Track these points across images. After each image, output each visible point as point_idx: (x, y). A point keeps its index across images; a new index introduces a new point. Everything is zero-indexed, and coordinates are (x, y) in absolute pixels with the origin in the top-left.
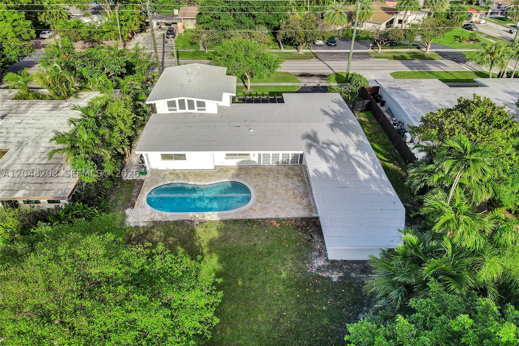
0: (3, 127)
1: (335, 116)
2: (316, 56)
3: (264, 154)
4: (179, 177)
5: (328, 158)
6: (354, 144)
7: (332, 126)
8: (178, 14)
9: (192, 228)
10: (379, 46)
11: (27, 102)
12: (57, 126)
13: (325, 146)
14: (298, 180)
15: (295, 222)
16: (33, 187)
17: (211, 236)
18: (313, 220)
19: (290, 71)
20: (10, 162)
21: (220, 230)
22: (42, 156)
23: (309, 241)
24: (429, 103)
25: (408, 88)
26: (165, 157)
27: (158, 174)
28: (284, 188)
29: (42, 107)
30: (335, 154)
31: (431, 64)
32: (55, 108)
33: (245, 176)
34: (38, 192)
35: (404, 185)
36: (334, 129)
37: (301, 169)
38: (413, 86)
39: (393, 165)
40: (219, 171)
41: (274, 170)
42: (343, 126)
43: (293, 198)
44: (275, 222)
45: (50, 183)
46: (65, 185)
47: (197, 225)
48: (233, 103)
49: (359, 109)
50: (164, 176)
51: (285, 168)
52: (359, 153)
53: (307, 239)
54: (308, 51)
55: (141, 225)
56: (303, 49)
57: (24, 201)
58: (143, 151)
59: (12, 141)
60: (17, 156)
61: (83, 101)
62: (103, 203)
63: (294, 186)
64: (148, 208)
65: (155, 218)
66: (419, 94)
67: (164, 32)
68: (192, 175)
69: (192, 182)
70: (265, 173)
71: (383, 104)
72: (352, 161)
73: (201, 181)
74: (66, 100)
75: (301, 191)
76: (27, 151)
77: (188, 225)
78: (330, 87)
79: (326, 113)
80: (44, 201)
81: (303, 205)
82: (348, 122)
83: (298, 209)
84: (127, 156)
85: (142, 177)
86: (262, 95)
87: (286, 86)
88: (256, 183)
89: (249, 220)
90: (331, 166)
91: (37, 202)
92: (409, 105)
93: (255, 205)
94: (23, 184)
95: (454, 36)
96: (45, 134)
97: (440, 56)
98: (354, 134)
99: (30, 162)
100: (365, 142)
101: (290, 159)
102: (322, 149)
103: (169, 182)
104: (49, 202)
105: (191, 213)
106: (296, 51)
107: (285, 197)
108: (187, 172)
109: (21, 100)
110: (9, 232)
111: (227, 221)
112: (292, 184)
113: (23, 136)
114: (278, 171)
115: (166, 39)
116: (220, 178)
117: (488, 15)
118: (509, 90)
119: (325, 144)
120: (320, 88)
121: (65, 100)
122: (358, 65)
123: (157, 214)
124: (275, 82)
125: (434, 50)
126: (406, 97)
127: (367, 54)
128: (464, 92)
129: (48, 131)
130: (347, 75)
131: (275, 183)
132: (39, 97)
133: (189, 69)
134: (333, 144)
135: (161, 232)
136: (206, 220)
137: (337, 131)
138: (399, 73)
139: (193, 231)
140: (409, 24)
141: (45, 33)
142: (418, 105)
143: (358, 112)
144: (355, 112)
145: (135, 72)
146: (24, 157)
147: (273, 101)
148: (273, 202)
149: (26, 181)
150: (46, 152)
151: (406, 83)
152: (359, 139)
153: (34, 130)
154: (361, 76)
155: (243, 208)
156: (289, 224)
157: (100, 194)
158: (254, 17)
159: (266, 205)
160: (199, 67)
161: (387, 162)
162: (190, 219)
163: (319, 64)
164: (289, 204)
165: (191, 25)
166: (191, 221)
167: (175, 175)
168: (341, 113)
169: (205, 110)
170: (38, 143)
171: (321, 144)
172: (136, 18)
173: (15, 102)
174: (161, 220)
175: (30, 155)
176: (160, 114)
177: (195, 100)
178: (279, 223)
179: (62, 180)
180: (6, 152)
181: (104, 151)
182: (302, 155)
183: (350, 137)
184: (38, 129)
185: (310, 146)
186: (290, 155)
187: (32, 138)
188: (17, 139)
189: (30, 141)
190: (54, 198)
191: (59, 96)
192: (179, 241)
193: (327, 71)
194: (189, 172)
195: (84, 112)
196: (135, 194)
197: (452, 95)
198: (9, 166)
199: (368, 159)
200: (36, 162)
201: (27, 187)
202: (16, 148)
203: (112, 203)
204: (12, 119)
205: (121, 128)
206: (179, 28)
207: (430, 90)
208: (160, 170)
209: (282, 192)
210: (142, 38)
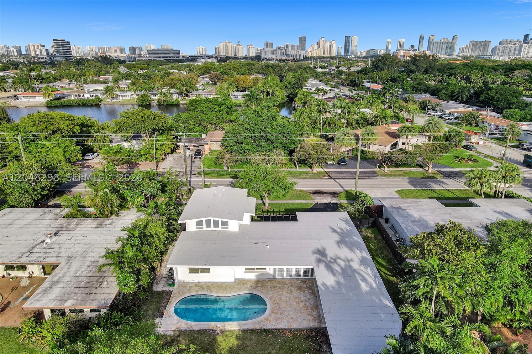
0: (56, 243)
1: (342, 233)
2: (328, 174)
3: (279, 269)
4: (203, 289)
5: (335, 271)
6: (358, 259)
7: (338, 243)
8: (205, 138)
9: (214, 337)
10: (385, 166)
11: (76, 220)
12: (101, 242)
13: (332, 261)
14: (309, 293)
15: (306, 332)
16: (80, 298)
17: (230, 345)
18: (322, 331)
19: (304, 189)
20: (61, 275)
21: (238, 338)
22: (88, 269)
23: (318, 351)
24: (426, 221)
25: (408, 207)
26: (192, 270)
27: (185, 285)
28: (297, 300)
29: (89, 224)
30: (342, 268)
31: (433, 182)
32: (100, 225)
33: (262, 288)
34: (84, 301)
35: (399, 298)
36: (340, 246)
37: (312, 283)
38: (412, 206)
39: (396, 279)
40: (239, 284)
41: (288, 283)
42: (349, 243)
43: (304, 310)
44: (287, 332)
45: (94, 294)
46: (107, 295)
47: (218, 334)
48: (252, 220)
49: (366, 226)
50: (190, 288)
51: (297, 281)
52: (362, 268)
53: (316, 348)
54: (321, 170)
55: (169, 333)
56: (316, 168)
57: (70, 310)
58: (174, 265)
59: (63, 256)
60: (67, 269)
61: (122, 219)
62: (136, 313)
63: (305, 298)
64: (175, 318)
65: (181, 327)
66: (417, 213)
67: (193, 153)
68: (214, 287)
69: (214, 294)
70: (279, 286)
71: (387, 221)
72: (356, 275)
73: (222, 292)
74: (109, 218)
75: (312, 303)
76: (75, 264)
77: (210, 334)
78: (340, 204)
79: (334, 231)
80: (87, 310)
81: (313, 316)
82: (353, 239)
83: (309, 320)
84: (158, 269)
85: (171, 289)
86: (278, 212)
87: (300, 203)
88: (271, 295)
89: (265, 330)
90: (337, 280)
91: (81, 311)
92: (408, 224)
93: (270, 315)
94: (72, 295)
95: (455, 156)
96: (91, 250)
97: (442, 176)
98: (358, 251)
99: (78, 274)
100: (368, 258)
101: (302, 272)
102: (329, 264)
103: (194, 294)
104: (92, 311)
105: (213, 323)
106: (309, 169)
107: (298, 308)
108: (210, 284)
109: (71, 219)
110: (55, 338)
111: (244, 330)
112: (304, 296)
113: (73, 251)
114: (292, 284)
115: (194, 159)
116: (239, 290)
117: (487, 136)
118: (498, 210)
119: (332, 259)
120: (331, 205)
121: (107, 218)
122: (366, 183)
123: (183, 324)
124: (291, 199)
125: (436, 169)
126: (405, 216)
127: (374, 172)
128: (458, 212)
129: (93, 247)
130: (356, 193)
131: (288, 295)
132: (87, 216)
133: (215, 192)
134: (340, 258)
135: (186, 340)
136: (226, 329)
137: (343, 248)
138: (402, 192)
139: (215, 339)
140: (412, 145)
141: (89, 155)
142: (416, 224)
143: (365, 228)
144: (362, 228)
145: (166, 191)
146: (73, 270)
147: (287, 219)
148: (286, 313)
149: (74, 292)
150: (91, 265)
151: (406, 203)
152: (363, 255)
153: (82, 246)
154: (367, 196)
155: (259, 319)
156: (300, 334)
157: (134, 305)
158: (272, 142)
159: (280, 316)
160: (224, 190)
161: (391, 276)
162: (212, 328)
163: (332, 182)
164: (301, 315)
165: (217, 147)
166: (213, 330)
167: (199, 287)
168: (347, 230)
169: (228, 228)
170: (84, 257)
171: (329, 259)
172: (170, 143)
173: (65, 220)
174: (187, 328)
175: (78, 268)
176: (189, 232)
177: (220, 220)
178: (292, 333)
179: (105, 291)
180: (57, 266)
181: (143, 265)
182: (312, 270)
183: (354, 253)
184: (85, 245)
185: (319, 261)
186: (302, 270)
187: (80, 253)
188: (67, 254)
189: (78, 255)
190: (97, 307)
191: (102, 214)
192: (202, 349)
193: (338, 189)
194: (212, 284)
195: (130, 232)
196: (164, 305)
197: (447, 215)
198: (60, 278)
199: (370, 273)
200: (82, 275)
201: (75, 297)
202: (67, 262)
203: (143, 314)
204: (63, 236)
205: (157, 245)
206: (206, 150)
207: (428, 209)
208: (187, 282)
209: (295, 304)
210: (172, 159)
